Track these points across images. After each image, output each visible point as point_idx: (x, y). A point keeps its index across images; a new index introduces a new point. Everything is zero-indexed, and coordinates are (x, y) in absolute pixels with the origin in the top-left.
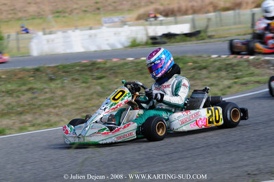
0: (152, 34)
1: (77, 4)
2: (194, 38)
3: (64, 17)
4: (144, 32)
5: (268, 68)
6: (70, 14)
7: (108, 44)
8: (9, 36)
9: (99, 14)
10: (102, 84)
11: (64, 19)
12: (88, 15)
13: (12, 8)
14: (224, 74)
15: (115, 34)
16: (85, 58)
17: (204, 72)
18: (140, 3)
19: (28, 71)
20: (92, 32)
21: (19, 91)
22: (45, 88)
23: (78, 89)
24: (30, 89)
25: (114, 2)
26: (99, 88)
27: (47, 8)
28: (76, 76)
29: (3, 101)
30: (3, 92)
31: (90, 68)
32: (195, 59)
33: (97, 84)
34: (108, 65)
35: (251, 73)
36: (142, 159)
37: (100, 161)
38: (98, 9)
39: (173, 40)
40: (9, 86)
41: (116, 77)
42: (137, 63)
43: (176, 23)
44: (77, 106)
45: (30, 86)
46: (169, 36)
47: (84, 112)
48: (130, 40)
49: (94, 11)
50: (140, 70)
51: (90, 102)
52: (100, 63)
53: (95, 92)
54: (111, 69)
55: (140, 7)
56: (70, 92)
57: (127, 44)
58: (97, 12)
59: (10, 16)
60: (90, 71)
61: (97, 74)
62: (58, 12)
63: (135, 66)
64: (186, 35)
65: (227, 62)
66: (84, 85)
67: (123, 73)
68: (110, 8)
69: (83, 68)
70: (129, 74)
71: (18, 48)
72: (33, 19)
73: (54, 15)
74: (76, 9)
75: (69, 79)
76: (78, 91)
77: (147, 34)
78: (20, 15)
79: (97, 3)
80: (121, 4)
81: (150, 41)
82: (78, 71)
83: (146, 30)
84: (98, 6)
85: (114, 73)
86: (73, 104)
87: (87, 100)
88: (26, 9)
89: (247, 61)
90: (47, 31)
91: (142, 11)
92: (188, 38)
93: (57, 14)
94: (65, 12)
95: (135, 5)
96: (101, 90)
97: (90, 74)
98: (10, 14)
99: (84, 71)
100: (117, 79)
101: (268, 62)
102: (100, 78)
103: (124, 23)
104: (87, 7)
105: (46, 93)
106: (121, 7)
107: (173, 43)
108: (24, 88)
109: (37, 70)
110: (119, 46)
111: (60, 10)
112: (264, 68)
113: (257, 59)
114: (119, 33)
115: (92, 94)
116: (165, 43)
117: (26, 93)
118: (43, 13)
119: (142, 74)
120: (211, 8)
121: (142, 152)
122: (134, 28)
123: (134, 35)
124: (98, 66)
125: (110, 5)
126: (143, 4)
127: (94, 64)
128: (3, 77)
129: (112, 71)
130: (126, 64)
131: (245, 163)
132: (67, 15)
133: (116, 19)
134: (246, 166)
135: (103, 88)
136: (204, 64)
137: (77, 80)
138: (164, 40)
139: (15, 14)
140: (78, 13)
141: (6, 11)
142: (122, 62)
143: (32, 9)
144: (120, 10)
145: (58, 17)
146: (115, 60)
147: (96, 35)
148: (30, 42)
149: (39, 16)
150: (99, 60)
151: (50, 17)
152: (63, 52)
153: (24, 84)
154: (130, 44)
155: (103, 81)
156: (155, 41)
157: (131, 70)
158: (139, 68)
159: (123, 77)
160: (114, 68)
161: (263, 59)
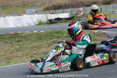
0: (49, 18)
1: (14, 2)
3: (7, 9)
4: (46, 17)
5: (104, 37)
6: (10, 8)
7: (27, 23)
9: (25, 8)
10: (20, 44)
11: (7, 10)
12: (19, 8)
15: (31, 18)
18: (45, 2)
20: (19, 17)
23: (7, 47)
25: (33, 2)
26: (18, 46)
28: (7, 41)
31: (15, 36)
34: (24, 35)
35: (96, 40)
38: (25, 5)
39: (60, 21)
41: (27, 41)
42: (39, 34)
44: (5, 56)
46: (58, 19)
47: (8, 60)
48: (38, 21)
50: (40, 38)
51: (12, 54)
52: (19, 34)
53: (15, 49)
55: (45, 4)
56: (3, 49)
58: (24, 6)
60: (15, 38)
61: (17, 39)
62: (4, 7)
63: (37, 35)
64: (67, 19)
66: (10, 45)
67: (30, 39)
68: (30, 5)
69: (11, 36)
70: (34, 39)
73: (2, 8)
74: (13, 5)
75: (3, 42)
76: (7, 48)
77: (47, 18)
79: (24, 2)
80: (36, 3)
81: (49, 22)
82: (8, 38)
83: (47, 16)
84: (25, 3)
85: (26, 39)
86: (3, 55)
87: (11, 53)
89: (94, 33)
91: (46, 6)
92: (68, 21)
93: (4, 8)
94: (7, 7)
95: (43, 3)
96: (19, 48)
99: (11, 37)
100: (28, 42)
101: (104, 34)
102: (19, 42)
104: (18, 4)
106: (36, 4)
107: (60, 23)
111: (5, 5)
112: (102, 37)
113: (99, 32)
114: (33, 18)
115: (14, 50)
116: (56, 23)
119: (40, 39)
120: (81, 5)
122: (40, 15)
123: (40, 19)
124: (19, 35)
125: (30, 3)
126: (47, 3)
127: (16, 34)
129: (26, 38)
130: (33, 34)
132: (8, 8)
133: (33, 10)
135: (20, 47)
137: (7, 42)
138: (56, 21)
140: (14, 7)
142: (31, 33)
144: (35, 6)
146: (27, 32)
147: (21, 19)
150: (19, 32)
152: (4, 27)
154: (38, 23)
155: (20, 43)
156: (51, 22)
157: (35, 37)
158: (39, 36)
159: (31, 41)
160: (27, 36)
161: (102, 32)
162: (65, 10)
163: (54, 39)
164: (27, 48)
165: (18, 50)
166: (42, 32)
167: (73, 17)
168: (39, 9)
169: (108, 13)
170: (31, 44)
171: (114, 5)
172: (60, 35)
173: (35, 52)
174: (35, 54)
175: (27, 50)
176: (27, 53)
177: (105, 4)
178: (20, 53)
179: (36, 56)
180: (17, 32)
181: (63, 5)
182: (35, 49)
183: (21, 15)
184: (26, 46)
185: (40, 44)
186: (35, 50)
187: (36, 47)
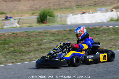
1: (86, 2)
3: (81, 8)
6: (83, 6)
7: (100, 20)
8: (57, 16)
9: (96, 7)
10: (98, 37)
12: (91, 7)
13: (59, 4)
15: (104, 15)
16: (91, 26)
18: (114, 2)
19: (66, 31)
21: (63, 39)
22: (74, 38)
24: (67, 39)
25: (103, 2)
26: (97, 39)
27: (73, 4)
29: (56, 43)
30: (56, 40)
31: (93, 30)
33: (97, 37)
34: (101, 29)
36: (117, 71)
37: (99, 71)
38: (96, 4)
40: (58, 37)
41: (105, 34)
42: (114, 28)
45: (67, 37)
49: (94, 5)
50: (115, 32)
52: (97, 28)
53: (95, 41)
54: (102, 31)
55: (114, 4)
57: (109, 20)
58: (95, 6)
59: (58, 7)
61: (96, 33)
67: (107, 33)
68: (101, 4)
70: (110, 33)
71: (61, 21)
72: (68, 8)
73: (76, 7)
74: (86, 4)
78: (62, 7)
79: (95, 2)
80: (106, 2)
83: (117, 14)
84: (96, 3)
85: (104, 32)
88: (65, 4)
90: (74, 14)
93: (78, 7)
95: (112, 3)
97: (93, 32)
98: (58, 6)
99: (90, 31)
100: (105, 35)
102: (98, 35)
103: (107, 11)
104: (90, 4)
105: (74, 40)
106: (106, 4)
108: (65, 38)
109: (70, 30)
110: (105, 21)
111: (79, 4)
117: (65, 40)
118: (71, 6)
119: (116, 33)
121: (118, 67)
122: (112, 13)
123: (112, 16)
125: (101, 3)
126: (116, 2)
127: (95, 28)
128: (56, 33)
129: (103, 32)
130: (109, 29)
132: (82, 7)
133: (103, 9)
135: (99, 39)
139: (60, 6)
140: (87, 6)
141: (56, 5)
142: (107, 27)
143: (67, 4)
144: (105, 5)
145: (78, 8)
146: (104, 27)
147: (95, 16)
148: (67, 18)
149: (70, 7)
150: (97, 27)
151: (75, 7)
153: (65, 37)
154: (110, 20)
157: (112, 31)
158: (115, 30)
159: (108, 34)
160: (104, 30)
164: (106, 40)
166: (117, 27)
168: (108, 8)
170: (109, 37)
174: (114, 45)
175: (106, 41)
176: (106, 44)
179: (114, 47)
180: (95, 27)
183: (94, 13)
184: (104, 38)
185: (116, 37)
186: (113, 42)
187: (114, 40)
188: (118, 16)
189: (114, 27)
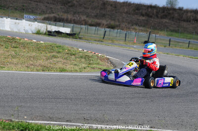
0: (49, 29)
1: (12, 4)
2: (71, 37)
3: (4, 9)
5: (108, 62)
6: (7, 9)
7: (24, 30)
9: (23, 12)
10: (16, 51)
11: (4, 11)
14: (83, 60)
15: (29, 25)
16: (10, 35)
17: (73, 57)
18: (47, 11)
20: (17, 21)
23: (2, 50)
25: (33, 8)
26: (13, 52)
31: (12, 41)
32: (69, 49)
34: (21, 41)
35: (98, 63)
39: (60, 35)
41: (24, 49)
42: (38, 44)
43: (63, 27)
46: (58, 33)
48: (37, 30)
51: (6, 59)
54: (22, 43)
55: (46, 13)
61: (14, 45)
63: (36, 45)
64: (67, 34)
65: (87, 54)
66: (6, 49)
67: (28, 47)
68: (30, 10)
74: (11, 7)
79: (23, 6)
80: (37, 10)
81: (47, 33)
82: (4, 41)
83: (47, 26)
84: (24, 8)
85: (24, 46)
89: (97, 56)
91: (47, 16)
92: (68, 36)
94: (5, 7)
95: (44, 12)
96: (14, 54)
97: (10, 44)
99: (8, 41)
101: (108, 59)
102: (15, 48)
103: (35, 20)
104: (17, 7)
107: (60, 37)
110: (30, 32)
111: (3, 5)
112: (105, 62)
113: (103, 56)
114: (32, 25)
115: (9, 55)
116: (55, 36)
119: (39, 50)
120: (83, 22)
122: (40, 24)
123: (40, 28)
124: (16, 40)
127: (14, 39)
130: (31, 43)
131: (84, 112)
132: (5, 9)
133: (32, 17)
134: (84, 114)
136: (74, 53)
137: (2, 45)
138: (55, 34)
140: (11, 9)
142: (30, 41)
144: (35, 12)
146: (26, 39)
147: (18, 23)
150: (17, 38)
154: (36, 32)
155: (17, 49)
156: (50, 33)
157: (34, 47)
158: (38, 47)
159: (28, 49)
160: (25, 44)
161: (106, 57)
162: (65, 24)
163: (54, 54)
164: (23, 57)
165: (13, 57)
166: (42, 43)
167: (75, 34)
168: (38, 17)
169: (112, 37)
170: (28, 53)
171: (119, 30)
172: (61, 50)
173: (31, 63)
174: (32, 65)
176: (23, 62)
177: (109, 27)
178: (15, 60)
179: (32, 67)
180: (14, 37)
181: (65, 19)
182: (32, 59)
184: (23, 54)
185: (38, 55)
186: (32, 61)
187: (34, 58)
188: (46, 29)
189: (39, 42)
